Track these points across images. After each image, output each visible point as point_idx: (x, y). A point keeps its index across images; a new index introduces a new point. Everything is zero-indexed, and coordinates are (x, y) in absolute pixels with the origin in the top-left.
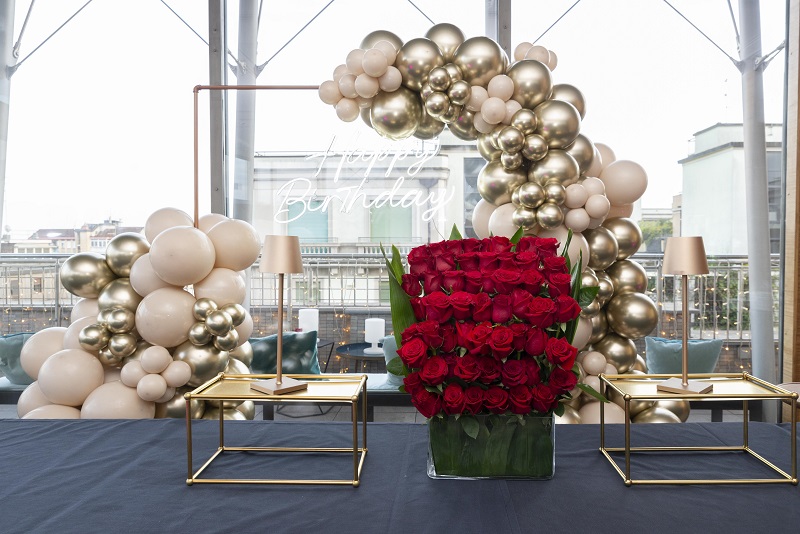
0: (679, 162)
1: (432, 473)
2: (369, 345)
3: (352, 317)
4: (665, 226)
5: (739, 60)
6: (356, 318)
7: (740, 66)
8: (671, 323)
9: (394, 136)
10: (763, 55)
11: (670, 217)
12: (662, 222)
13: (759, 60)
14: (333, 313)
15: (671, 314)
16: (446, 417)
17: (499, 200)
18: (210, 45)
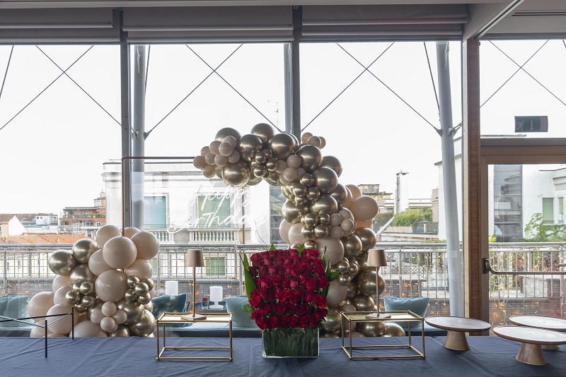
0: (436, 164)
1: (264, 355)
2: (212, 303)
3: (201, 285)
4: (426, 213)
5: (439, 128)
6: (203, 286)
7: (440, 132)
8: (409, 287)
9: (235, 186)
10: (454, 126)
11: (431, 205)
12: (425, 209)
13: (450, 129)
14: (187, 282)
15: (408, 282)
16: (270, 330)
17: (293, 222)
18: (122, 126)
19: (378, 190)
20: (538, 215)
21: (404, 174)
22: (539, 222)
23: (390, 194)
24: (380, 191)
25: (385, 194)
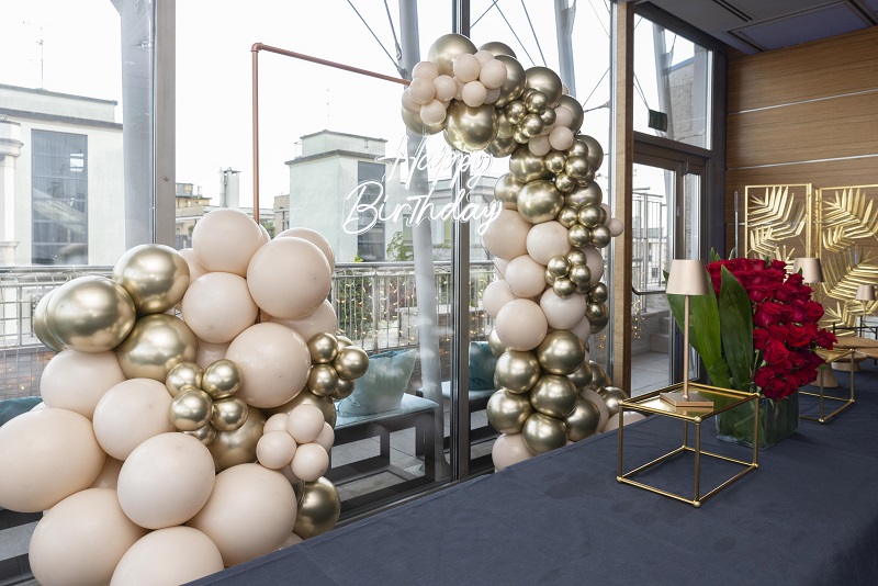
0: (286, 163)
19: (191, 192)
20: (399, 233)
21: (233, 172)
22: (399, 242)
23: (208, 199)
24: (195, 193)
25: (202, 198)
